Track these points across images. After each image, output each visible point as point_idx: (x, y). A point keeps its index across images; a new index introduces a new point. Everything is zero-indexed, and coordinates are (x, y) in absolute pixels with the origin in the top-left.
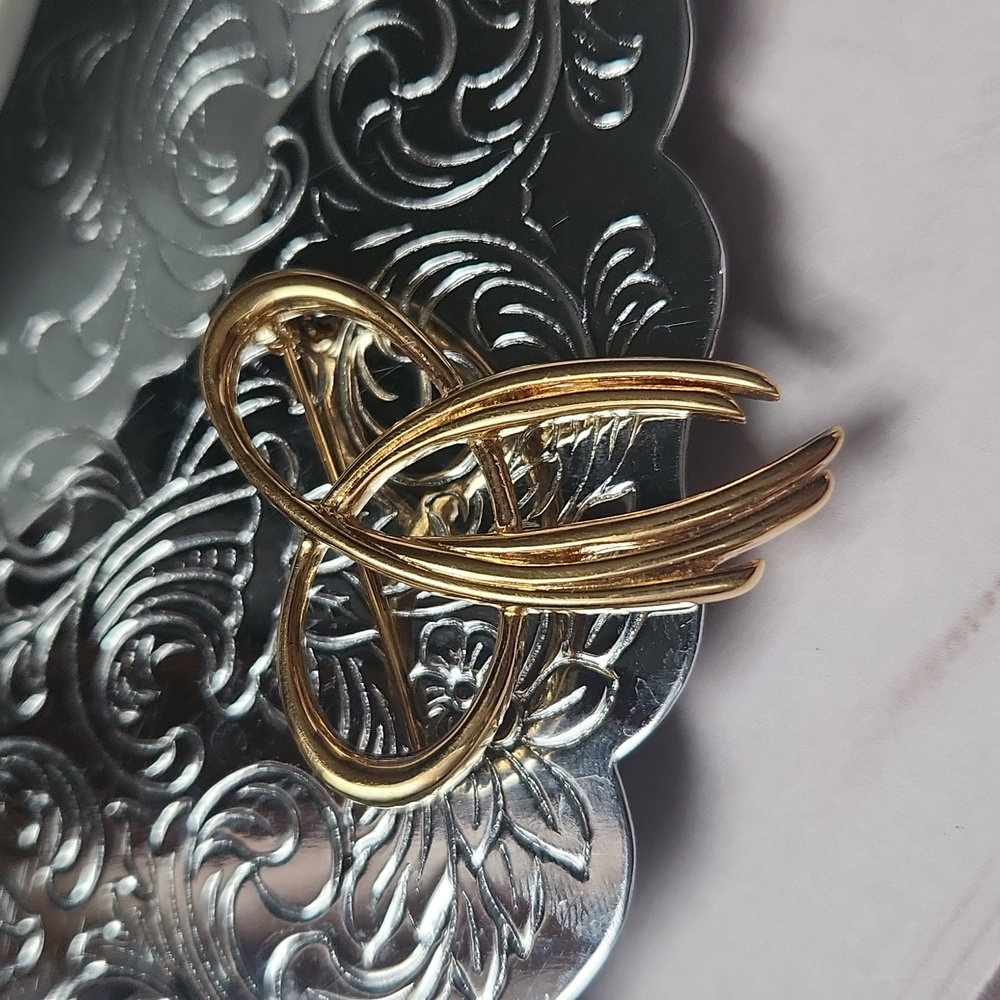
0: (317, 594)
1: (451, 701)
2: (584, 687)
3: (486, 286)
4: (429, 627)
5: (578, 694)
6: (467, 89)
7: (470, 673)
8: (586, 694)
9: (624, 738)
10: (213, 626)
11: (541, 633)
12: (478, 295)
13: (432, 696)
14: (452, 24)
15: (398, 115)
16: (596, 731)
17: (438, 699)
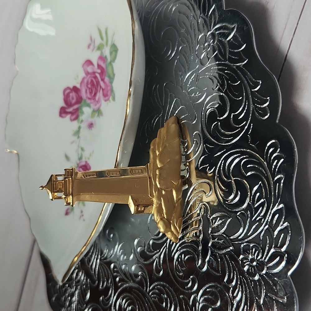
0: (217, 240)
1: (250, 264)
2: (279, 257)
3: (243, 161)
4: (242, 246)
5: (278, 259)
6: (233, 115)
7: (253, 256)
8: (280, 259)
9: (290, 269)
10: (196, 250)
11: (268, 244)
12: (242, 163)
13: (245, 263)
14: (228, 100)
15: (219, 124)
16: (284, 268)
17: (247, 263)
